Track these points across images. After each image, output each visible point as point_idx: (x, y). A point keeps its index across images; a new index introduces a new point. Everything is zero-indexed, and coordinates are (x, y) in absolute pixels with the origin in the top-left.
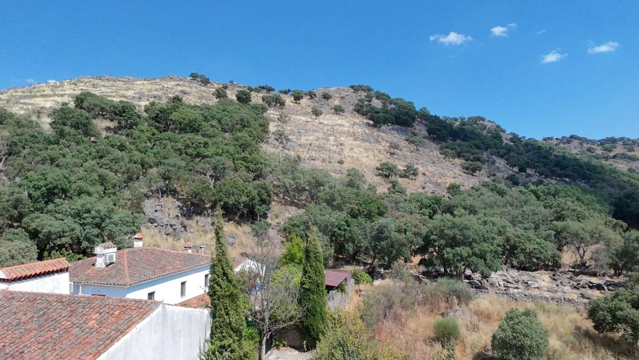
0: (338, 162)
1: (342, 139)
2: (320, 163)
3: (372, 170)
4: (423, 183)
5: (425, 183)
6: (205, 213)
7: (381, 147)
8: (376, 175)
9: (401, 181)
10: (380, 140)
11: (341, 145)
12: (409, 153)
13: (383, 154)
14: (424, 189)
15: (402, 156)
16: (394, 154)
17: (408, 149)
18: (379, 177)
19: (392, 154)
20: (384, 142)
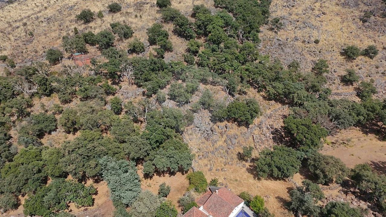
0: (315, 42)
1: (327, 4)
2: (301, 44)
3: (340, 47)
4: (379, 61)
5: (381, 61)
6: (222, 120)
7: (357, 13)
8: (342, 54)
9: (360, 60)
10: (360, 3)
11: (324, 14)
12: (380, 19)
13: (356, 23)
14: (377, 68)
15: (373, 23)
16: (366, 22)
17: (382, 12)
18: (343, 57)
19: (364, 21)
20: (363, 4)
